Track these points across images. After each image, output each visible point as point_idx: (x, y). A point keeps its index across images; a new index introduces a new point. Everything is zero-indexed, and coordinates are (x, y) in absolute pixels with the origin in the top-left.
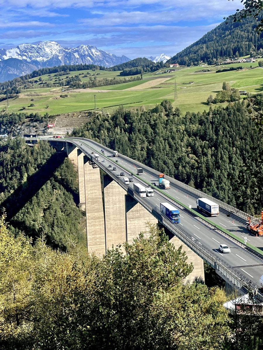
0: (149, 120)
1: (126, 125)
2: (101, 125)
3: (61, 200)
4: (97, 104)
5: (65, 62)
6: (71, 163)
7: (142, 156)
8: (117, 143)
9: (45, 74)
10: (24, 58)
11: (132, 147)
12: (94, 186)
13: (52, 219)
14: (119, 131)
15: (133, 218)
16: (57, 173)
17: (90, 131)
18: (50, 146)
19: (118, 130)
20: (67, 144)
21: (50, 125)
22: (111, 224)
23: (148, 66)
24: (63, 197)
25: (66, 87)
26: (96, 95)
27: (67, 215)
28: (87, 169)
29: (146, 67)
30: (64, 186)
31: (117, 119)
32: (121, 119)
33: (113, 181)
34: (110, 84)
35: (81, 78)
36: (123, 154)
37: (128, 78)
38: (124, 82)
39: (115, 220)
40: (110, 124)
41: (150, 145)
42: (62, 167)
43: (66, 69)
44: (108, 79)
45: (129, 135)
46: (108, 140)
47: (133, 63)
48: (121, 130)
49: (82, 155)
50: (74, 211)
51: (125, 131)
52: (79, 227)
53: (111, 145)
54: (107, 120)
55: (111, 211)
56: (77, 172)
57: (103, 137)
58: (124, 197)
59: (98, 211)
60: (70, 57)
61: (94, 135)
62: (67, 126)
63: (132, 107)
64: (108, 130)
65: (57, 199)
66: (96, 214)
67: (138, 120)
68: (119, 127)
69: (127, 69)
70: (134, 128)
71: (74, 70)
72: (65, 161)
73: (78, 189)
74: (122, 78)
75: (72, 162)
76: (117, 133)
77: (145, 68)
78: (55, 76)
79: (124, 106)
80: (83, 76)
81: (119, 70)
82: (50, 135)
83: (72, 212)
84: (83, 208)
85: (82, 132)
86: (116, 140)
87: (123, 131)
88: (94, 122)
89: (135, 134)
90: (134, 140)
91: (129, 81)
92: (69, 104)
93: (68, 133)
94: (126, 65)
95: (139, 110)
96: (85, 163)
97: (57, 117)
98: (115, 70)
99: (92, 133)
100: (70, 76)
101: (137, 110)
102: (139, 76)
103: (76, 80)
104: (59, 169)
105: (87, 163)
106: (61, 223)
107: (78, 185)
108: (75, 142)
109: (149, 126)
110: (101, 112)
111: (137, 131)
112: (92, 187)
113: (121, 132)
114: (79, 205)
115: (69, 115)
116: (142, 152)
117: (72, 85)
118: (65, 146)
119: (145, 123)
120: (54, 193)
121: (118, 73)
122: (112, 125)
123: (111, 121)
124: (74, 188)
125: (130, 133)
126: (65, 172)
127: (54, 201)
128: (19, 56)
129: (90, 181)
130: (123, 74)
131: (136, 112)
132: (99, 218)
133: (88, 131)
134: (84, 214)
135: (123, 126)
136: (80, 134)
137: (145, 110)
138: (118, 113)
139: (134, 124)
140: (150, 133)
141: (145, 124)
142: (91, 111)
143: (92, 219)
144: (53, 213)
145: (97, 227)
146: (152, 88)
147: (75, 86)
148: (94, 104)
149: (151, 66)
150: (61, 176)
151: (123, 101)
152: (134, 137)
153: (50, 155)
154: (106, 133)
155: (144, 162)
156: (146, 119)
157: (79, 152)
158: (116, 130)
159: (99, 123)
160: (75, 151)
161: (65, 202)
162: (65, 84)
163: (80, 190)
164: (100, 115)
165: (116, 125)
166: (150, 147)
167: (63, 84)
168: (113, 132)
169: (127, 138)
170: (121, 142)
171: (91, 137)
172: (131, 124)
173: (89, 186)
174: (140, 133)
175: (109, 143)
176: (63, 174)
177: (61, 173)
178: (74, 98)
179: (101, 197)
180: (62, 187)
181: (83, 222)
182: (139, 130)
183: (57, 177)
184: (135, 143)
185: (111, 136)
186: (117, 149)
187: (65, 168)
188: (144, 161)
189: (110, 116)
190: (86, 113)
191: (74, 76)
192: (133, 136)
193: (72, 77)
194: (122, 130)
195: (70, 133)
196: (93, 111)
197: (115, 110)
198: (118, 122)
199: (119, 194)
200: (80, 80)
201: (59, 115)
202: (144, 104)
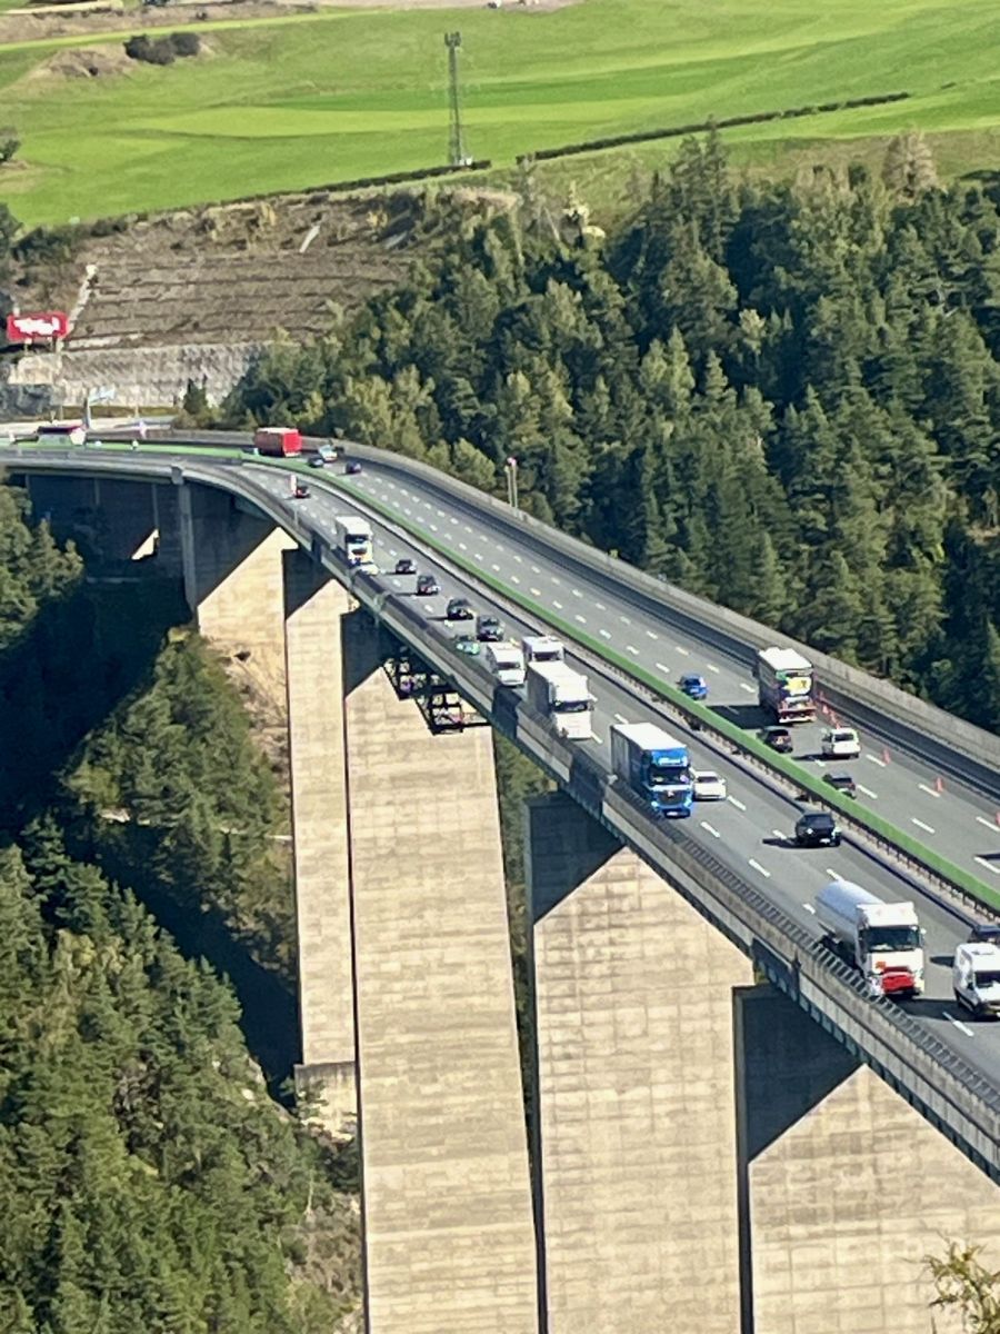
0: (974, 274)
1: (752, 321)
2: (507, 319)
3: (126, 1036)
4: (469, 117)
6: (217, 685)
7: (903, 615)
8: (662, 492)
11: (806, 533)
12: (442, 903)
13: (40, 1214)
14: (682, 374)
15: (808, 1217)
16: (87, 780)
17: (408, 380)
18: (31, 522)
19: (669, 366)
20: (185, 497)
21: (26, 325)
22: (599, 1271)
24: (145, 1000)
26: (466, 32)
27: (186, 1179)
28: (379, 736)
30: (153, 899)
31: (659, 258)
32: (703, 263)
33: (624, 861)
36: (722, 601)
39: (640, 1234)
40: (591, 305)
41: (979, 512)
42: (134, 721)
45: (778, 413)
46: (573, 468)
48: (699, 368)
49: (332, 601)
50: (244, 1136)
51: (739, 377)
52: (295, 1290)
53: (607, 511)
54: (568, 273)
55: (603, 1140)
56: (282, 768)
57: (529, 436)
58: (727, 1007)
59: (471, 1139)
61: (448, 414)
62: (183, 328)
63: (808, 143)
64: (581, 365)
65: (88, 1027)
66: (458, 1172)
67: (862, 267)
68: (677, 340)
70: (825, 350)
72: (166, 658)
73: (283, 930)
75: (235, 669)
76: (662, 399)
79: (728, 137)
82: (28, 413)
83: (231, 1148)
84: (331, 1112)
85: (331, 387)
86: (648, 457)
87: (717, 378)
88: (444, 291)
89: (830, 406)
90: (824, 457)
92: (205, 122)
93: (194, 399)
95: (875, 177)
96: (353, 678)
97: (100, 246)
99: (423, 398)
101: (857, 176)
104: (109, 739)
105: (378, 683)
106: (122, 1249)
107: (291, 886)
108: (263, 481)
109: (965, 326)
110: (510, 200)
111: (855, 372)
112: (420, 906)
113: (700, 389)
114: (298, 1085)
115: (205, 226)
116: (903, 577)
118: (169, 525)
119: (932, 298)
120: (65, 963)
122: (613, 315)
123: (601, 283)
124: (251, 924)
125: (786, 395)
126: (162, 767)
127: (57, 1038)
129: (402, 854)
131: (846, 193)
132: (482, 1208)
133: (388, 372)
134: (343, 1166)
135: (715, 324)
136: (315, 408)
137: (931, 178)
138: (673, 201)
139: (827, 308)
140: (974, 391)
141: (933, 313)
142: (415, 188)
143: (418, 1213)
144: (49, 1159)
145: (467, 1300)
148: (442, 118)
150: (128, 800)
151: (721, 90)
152: (827, 437)
153: (31, 605)
154: (560, 400)
155: (917, 673)
156: (940, 260)
157: (303, 575)
158: (655, 364)
159: (491, 302)
160: (263, 566)
161: (163, 1054)
163: (305, 937)
164: (500, 224)
165: (651, 325)
166: (978, 534)
168: (626, 388)
170: (701, 486)
171: (413, 438)
172: (801, 307)
173: (385, 897)
174: (881, 395)
175: (585, 492)
176: (146, 783)
177: (126, 779)
178: (258, 67)
179: (507, 1003)
180: (134, 910)
181: (329, 1248)
182: (873, 371)
183: (90, 814)
184: (835, 494)
185: (606, 423)
186: (657, 545)
187: (164, 727)
188: (921, 664)
189: (594, 234)
190: (372, 204)
194: (714, 363)
195: (212, 400)
196: (431, 186)
197: (646, 179)
198: (671, 292)
199: (680, 977)
201: (118, 228)
202: (926, 116)
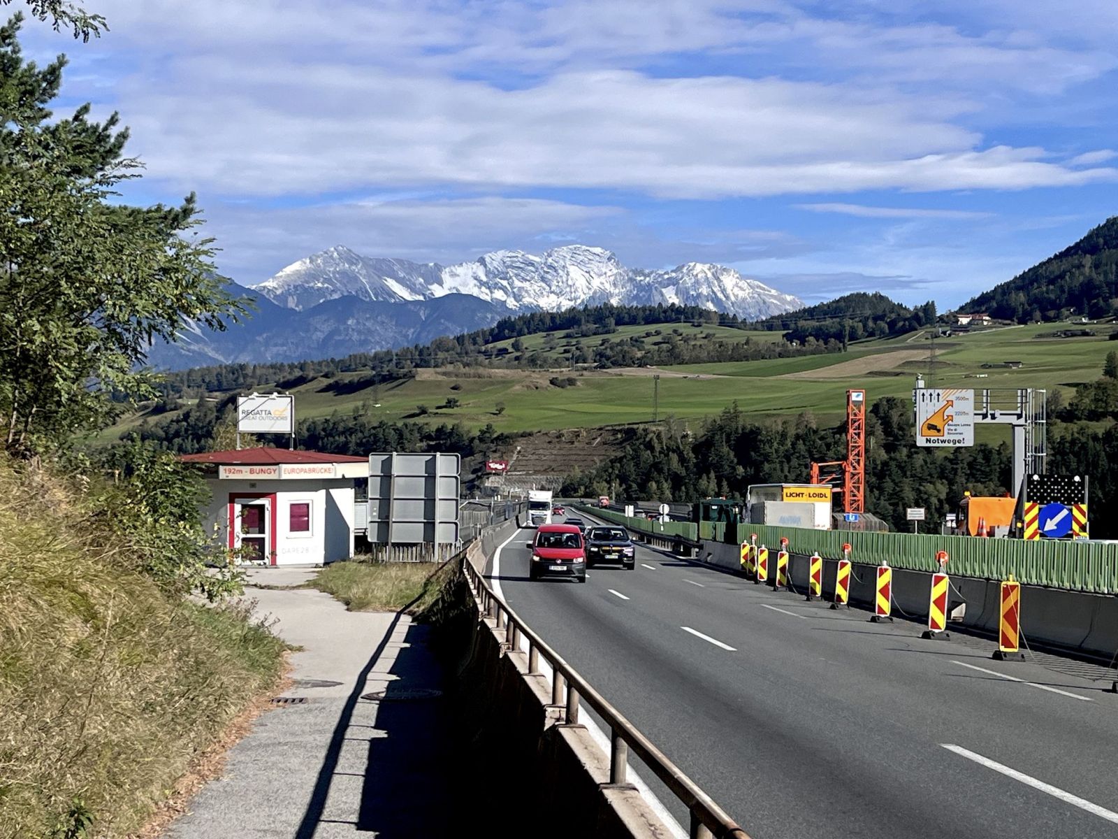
2: (654, 465)
10: (499, 295)
17: (616, 483)
19: (709, 483)
21: (493, 466)
29: (876, 319)
31: (710, 446)
32: (725, 449)
43: (607, 319)
54: (678, 451)
60: (649, 299)
67: (781, 453)
69: (808, 325)
78: (568, 336)
80: (658, 339)
81: (784, 327)
85: (589, 486)
87: (725, 488)
88: (637, 457)
91: (800, 352)
95: (793, 424)
97: (523, 440)
98: (770, 329)
99: (620, 490)
100: (615, 338)
110: (665, 430)
115: (561, 436)
121: (779, 335)
122: (691, 465)
123: (690, 455)
128: (483, 289)
131: (781, 430)
133: (610, 481)
135: (727, 470)
136: (581, 491)
137: (813, 425)
139: (766, 466)
142: (635, 426)
146: (872, 374)
148: (651, 410)
149: (893, 316)
154: (668, 492)
156: (811, 453)
159: (650, 461)
164: (658, 435)
165: (704, 469)
178: (597, 392)
189: (692, 440)
190: (620, 431)
191: (627, 339)
193: (621, 341)
194: (725, 483)
196: (642, 426)
197: (710, 421)
198: (712, 458)
201: (530, 434)
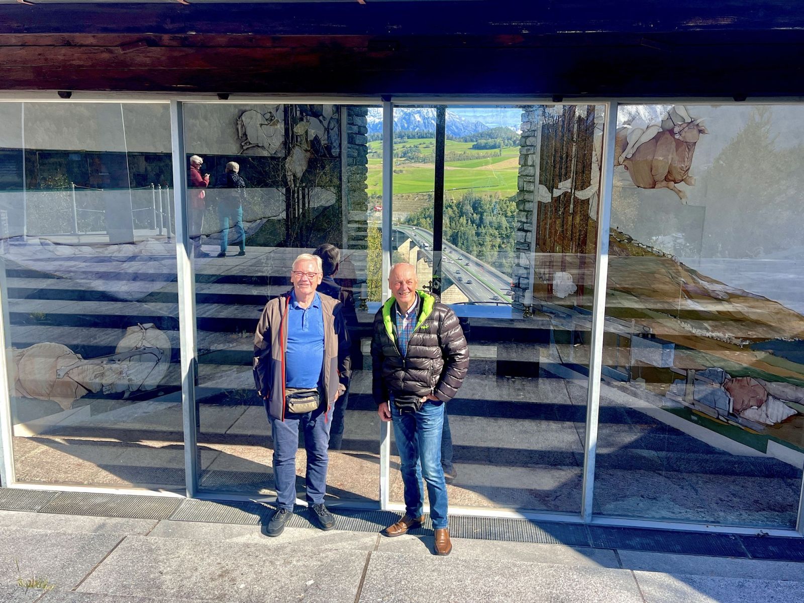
0: (505, 211)
1: (475, 215)
5: (403, 127)
6: (400, 258)
7: (492, 257)
8: (461, 237)
9: (376, 140)
11: (480, 244)
14: (465, 221)
17: (428, 220)
19: (463, 220)
20: (398, 233)
21: (378, 208)
23: (510, 139)
25: (401, 159)
31: (463, 205)
32: (469, 207)
33: (454, 285)
34: (459, 160)
35: (422, 150)
36: (467, 252)
37: (482, 152)
38: (477, 158)
40: (454, 211)
41: (504, 243)
43: (403, 136)
44: (456, 152)
45: (477, 228)
46: (449, 233)
47: (490, 134)
48: (467, 220)
49: (416, 249)
51: (473, 222)
53: (453, 239)
60: (409, 119)
62: (398, 210)
63: (484, 191)
67: (490, 209)
68: (465, 217)
69: (483, 142)
70: (484, 220)
71: (414, 137)
74: (475, 152)
75: (402, 256)
76: (462, 225)
77: (506, 141)
79: (474, 190)
80: (425, 146)
81: (472, 141)
85: (418, 219)
86: (460, 233)
89: (485, 228)
90: (483, 234)
91: (484, 157)
92: (404, 182)
93: (399, 220)
94: (482, 136)
95: (493, 196)
96: (418, 259)
98: (466, 141)
99: (430, 222)
100: (408, 146)
101: (491, 196)
102: (497, 150)
103: (414, 151)
105: (422, 260)
108: (408, 231)
111: (488, 223)
113: (467, 223)
115: (402, 196)
116: (492, 251)
117: (409, 157)
118: (395, 237)
119: (499, 214)
121: (471, 145)
122: (456, 213)
125: (479, 226)
130: (477, 147)
131: (489, 199)
133: (425, 218)
136: (415, 222)
138: (466, 198)
139: (485, 214)
140: (504, 227)
141: (499, 216)
142: (431, 193)
147: (413, 158)
149: (515, 138)
151: (473, 183)
155: (493, 264)
157: (413, 245)
158: (461, 219)
160: (407, 243)
162: (400, 156)
166: (504, 246)
167: (398, 155)
168: (457, 223)
169: (474, 232)
170: (466, 237)
171: (428, 227)
172: (482, 214)
174: (492, 227)
175: (451, 236)
178: (411, 175)
182: (491, 223)
184: (484, 239)
185: (454, 227)
186: (460, 244)
189: (455, 201)
190: (425, 195)
191: (413, 146)
192: (483, 230)
193: (410, 147)
194: (469, 221)
195: (402, 220)
197: (462, 195)
198: (464, 210)
200: (419, 152)
202: (500, 189)
